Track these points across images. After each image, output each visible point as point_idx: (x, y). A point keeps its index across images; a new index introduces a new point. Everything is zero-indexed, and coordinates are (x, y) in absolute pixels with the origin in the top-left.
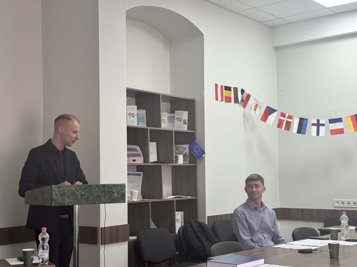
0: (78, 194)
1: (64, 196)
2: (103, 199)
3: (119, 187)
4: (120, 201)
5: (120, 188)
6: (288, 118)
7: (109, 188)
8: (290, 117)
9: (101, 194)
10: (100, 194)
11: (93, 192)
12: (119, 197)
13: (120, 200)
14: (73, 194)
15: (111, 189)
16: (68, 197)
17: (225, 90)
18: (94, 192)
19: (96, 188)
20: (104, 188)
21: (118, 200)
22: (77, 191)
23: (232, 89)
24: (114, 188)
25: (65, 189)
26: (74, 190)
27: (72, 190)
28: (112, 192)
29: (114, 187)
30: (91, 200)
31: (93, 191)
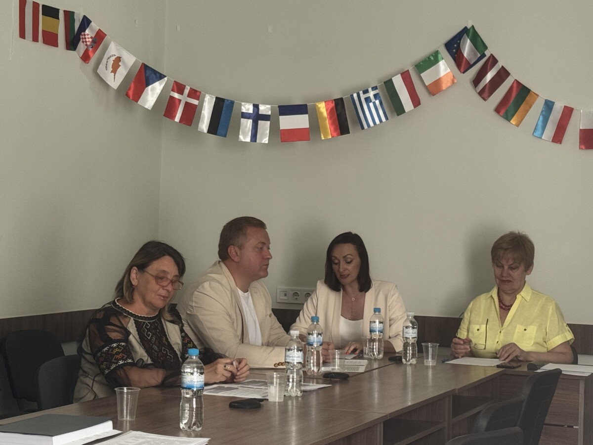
6: (189, 96)
8: (194, 94)
17: (43, 14)
23: (61, 15)
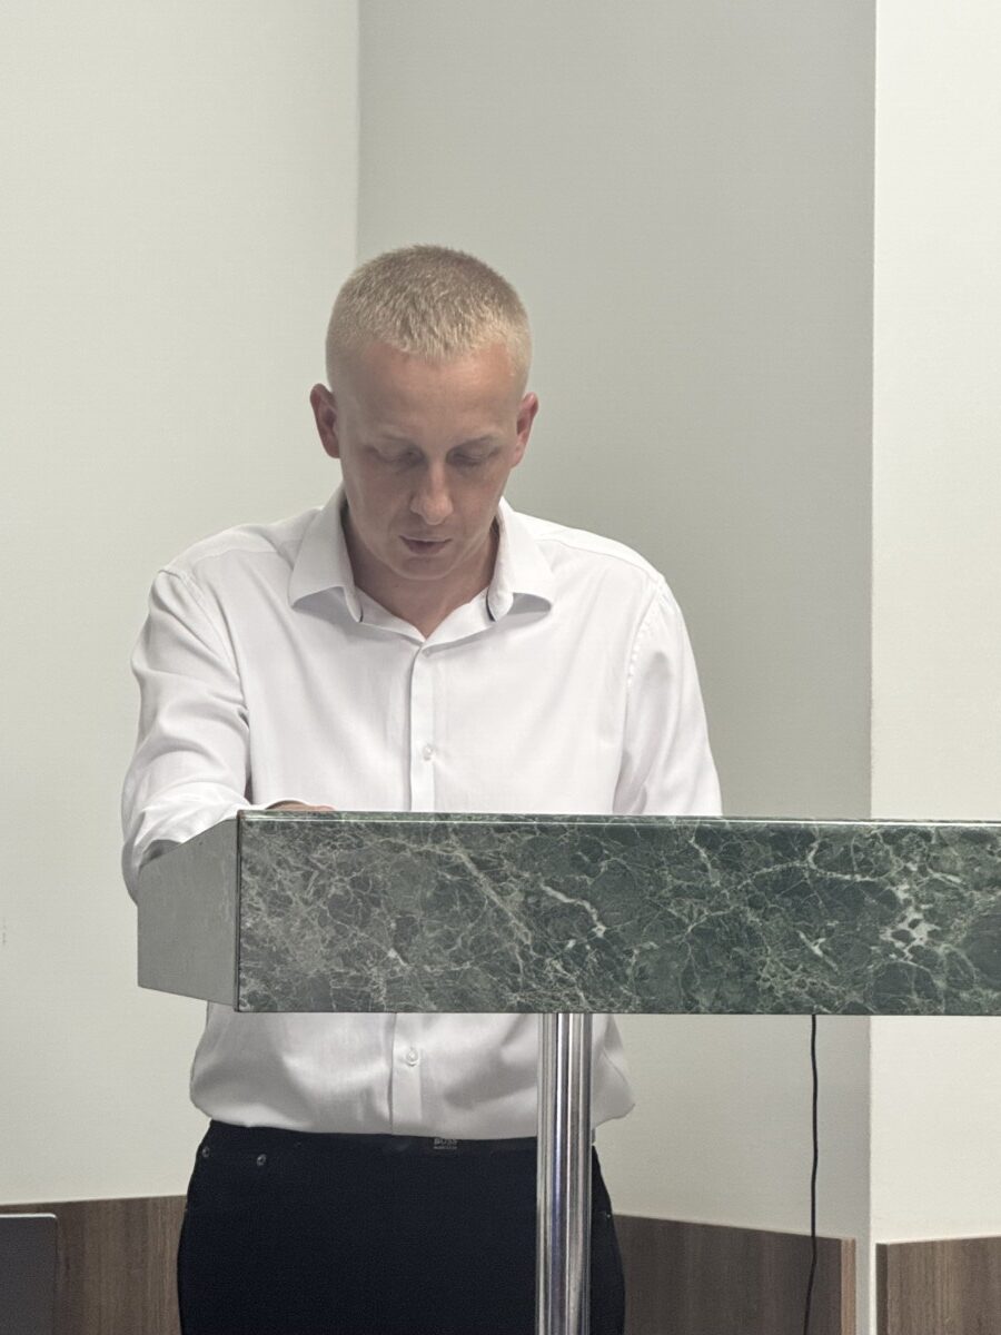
0: (509, 910)
1: (363, 926)
2: (771, 968)
3: (953, 852)
4: (964, 995)
5: (960, 865)
7: (844, 863)
9: (751, 917)
10: (736, 914)
11: (665, 892)
12: (951, 955)
13: (958, 982)
14: (457, 908)
15: (865, 866)
16: (404, 934)
18: (678, 891)
19: (703, 854)
20: (791, 855)
21: (940, 984)
22: (497, 877)
24: (897, 864)
25: (370, 858)
26: (458, 869)
27: (443, 862)
28: (871, 901)
29: (898, 850)
30: (642, 975)
31: (660, 883)
